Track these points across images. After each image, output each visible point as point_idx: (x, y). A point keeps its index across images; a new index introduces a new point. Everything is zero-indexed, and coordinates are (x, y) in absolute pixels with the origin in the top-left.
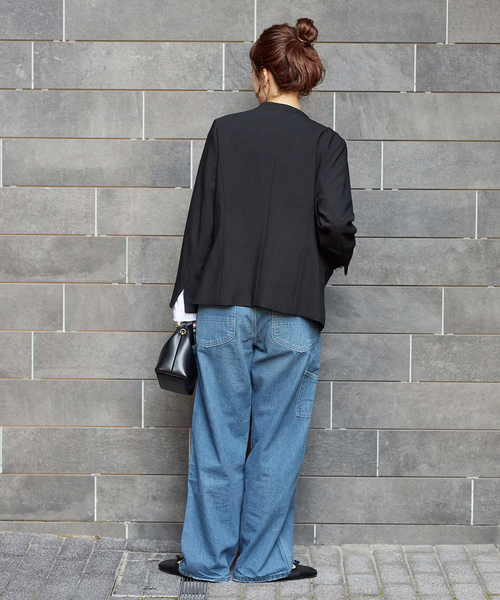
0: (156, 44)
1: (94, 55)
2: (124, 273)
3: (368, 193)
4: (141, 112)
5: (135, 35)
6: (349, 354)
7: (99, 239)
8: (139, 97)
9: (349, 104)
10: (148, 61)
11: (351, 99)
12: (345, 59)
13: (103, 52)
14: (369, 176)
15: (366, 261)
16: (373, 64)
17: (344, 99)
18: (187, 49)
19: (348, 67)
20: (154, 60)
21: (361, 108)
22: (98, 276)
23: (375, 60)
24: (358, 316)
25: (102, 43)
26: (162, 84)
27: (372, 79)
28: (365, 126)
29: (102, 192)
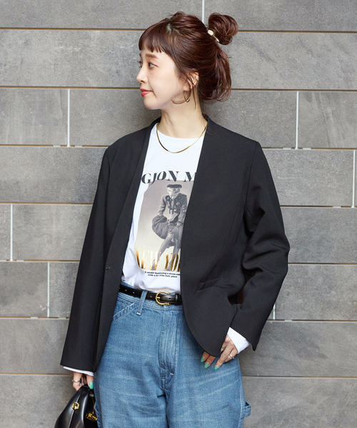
0: (84, 32)
1: (10, 46)
2: (44, 305)
3: (336, 211)
4: (65, 114)
5: (59, 22)
6: (313, 402)
7: (14, 264)
8: (63, 95)
9: (315, 105)
10: (74, 53)
11: (318, 99)
12: (310, 51)
13: (20, 42)
14: (338, 191)
15: (333, 292)
16: (344, 57)
17: (309, 99)
18: (121, 39)
19: (314, 61)
20: (81, 51)
21: (329, 110)
22: (14, 308)
23: (347, 53)
24: (323, 356)
25: (19, 31)
26: (90, 81)
27: (343, 75)
28: (333, 132)
29: (19, 209)
